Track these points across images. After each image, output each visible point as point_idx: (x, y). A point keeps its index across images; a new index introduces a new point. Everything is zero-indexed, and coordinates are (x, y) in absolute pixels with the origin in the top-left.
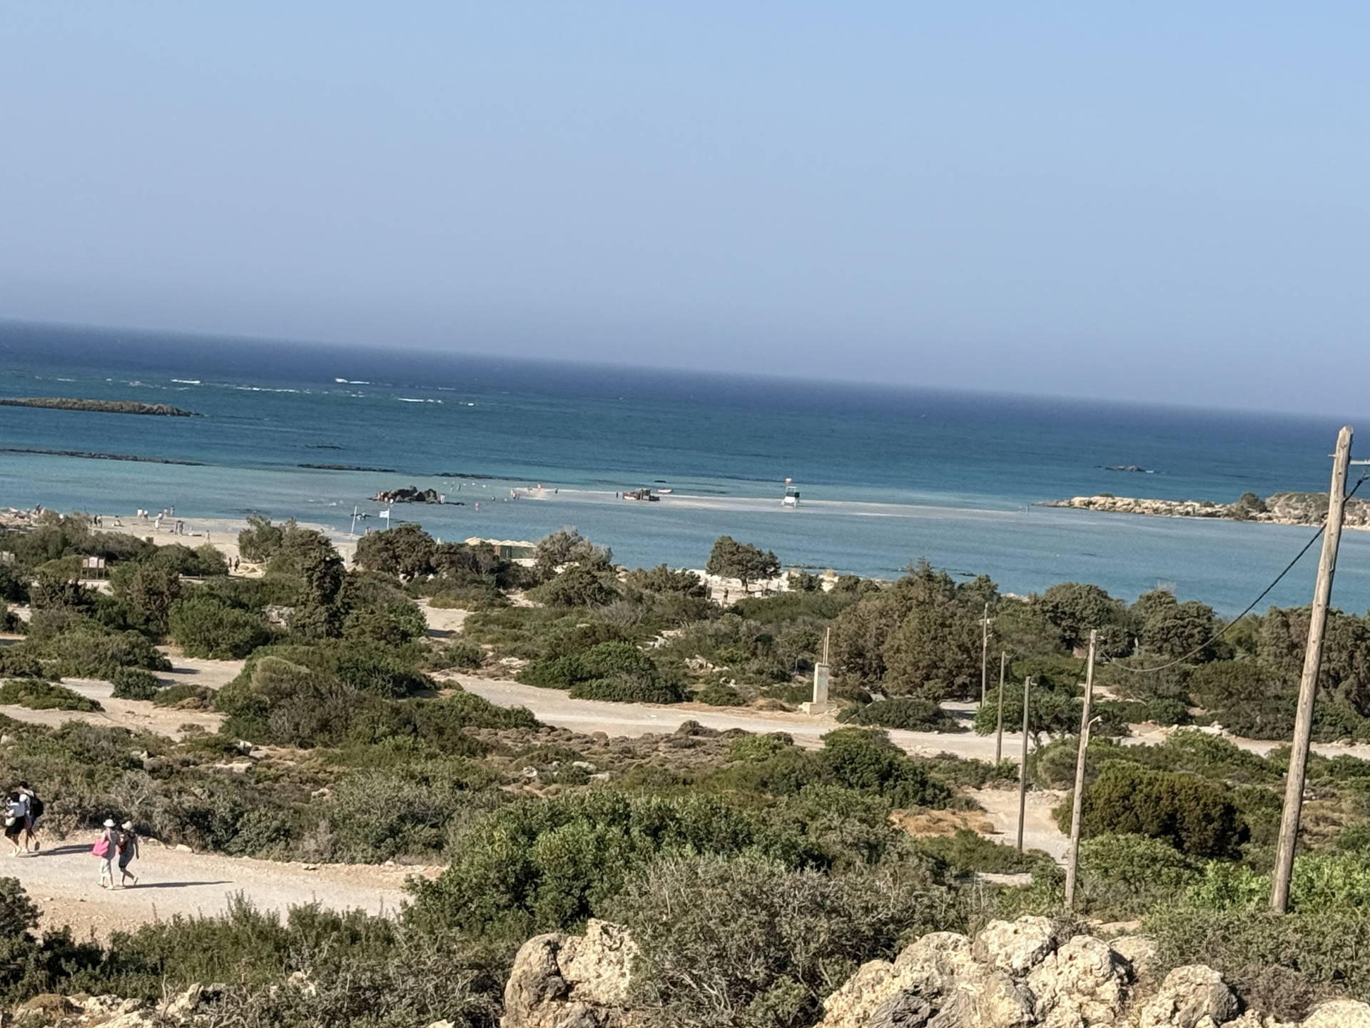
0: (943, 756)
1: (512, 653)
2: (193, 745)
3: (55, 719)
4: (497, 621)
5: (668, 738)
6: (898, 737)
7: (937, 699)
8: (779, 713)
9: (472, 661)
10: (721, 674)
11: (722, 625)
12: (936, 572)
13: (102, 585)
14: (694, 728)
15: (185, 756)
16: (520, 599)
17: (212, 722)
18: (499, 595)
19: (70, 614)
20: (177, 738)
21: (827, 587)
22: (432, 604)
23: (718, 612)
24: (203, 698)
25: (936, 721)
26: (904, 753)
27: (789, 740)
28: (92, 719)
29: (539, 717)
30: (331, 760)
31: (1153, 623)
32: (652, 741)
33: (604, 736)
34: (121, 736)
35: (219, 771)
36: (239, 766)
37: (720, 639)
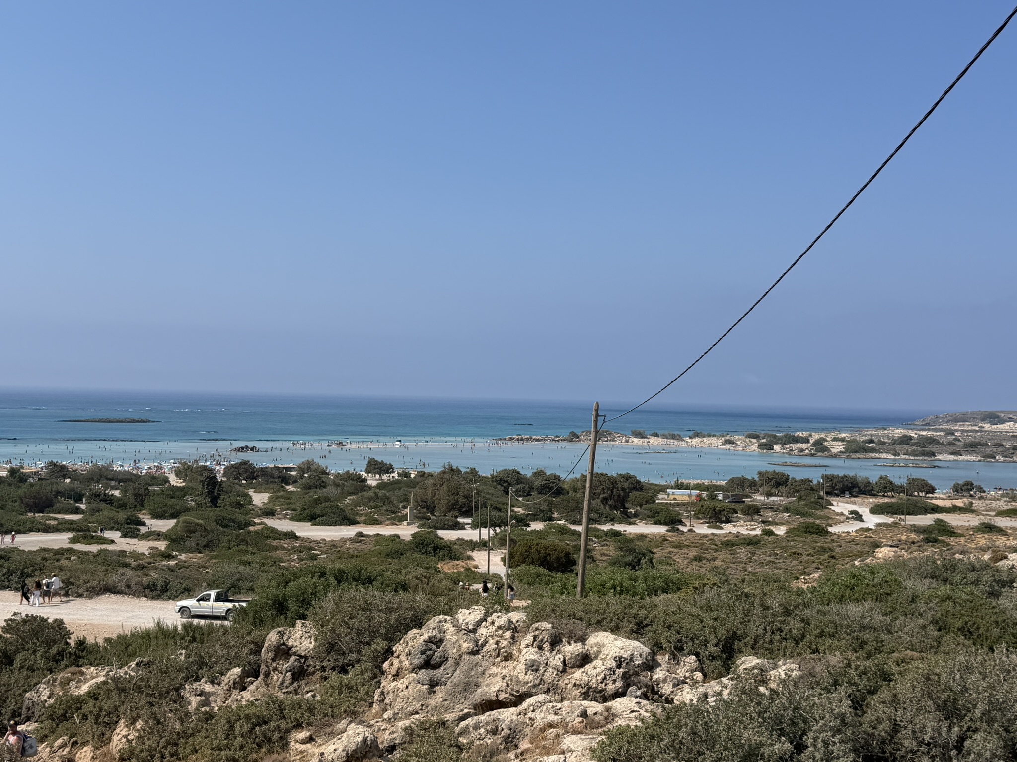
0: (459, 539)
1: (288, 509)
2: (152, 555)
3: (94, 548)
4: (282, 497)
5: (350, 539)
6: (441, 533)
7: (456, 517)
8: (395, 527)
9: (270, 513)
10: (371, 513)
11: (371, 493)
12: (454, 468)
13: (117, 493)
14: (360, 534)
15: (149, 560)
16: (290, 488)
17: (162, 545)
18: (283, 487)
19: (103, 505)
20: (147, 553)
21: (412, 476)
22: (254, 492)
23: (370, 487)
24: (158, 536)
25: (457, 526)
26: (443, 539)
27: (398, 536)
28: (111, 547)
29: (298, 534)
30: (212, 558)
31: (538, 483)
32: (344, 541)
33: (325, 540)
34: (123, 553)
35: (164, 565)
36: (172, 563)
37: (370, 499)
